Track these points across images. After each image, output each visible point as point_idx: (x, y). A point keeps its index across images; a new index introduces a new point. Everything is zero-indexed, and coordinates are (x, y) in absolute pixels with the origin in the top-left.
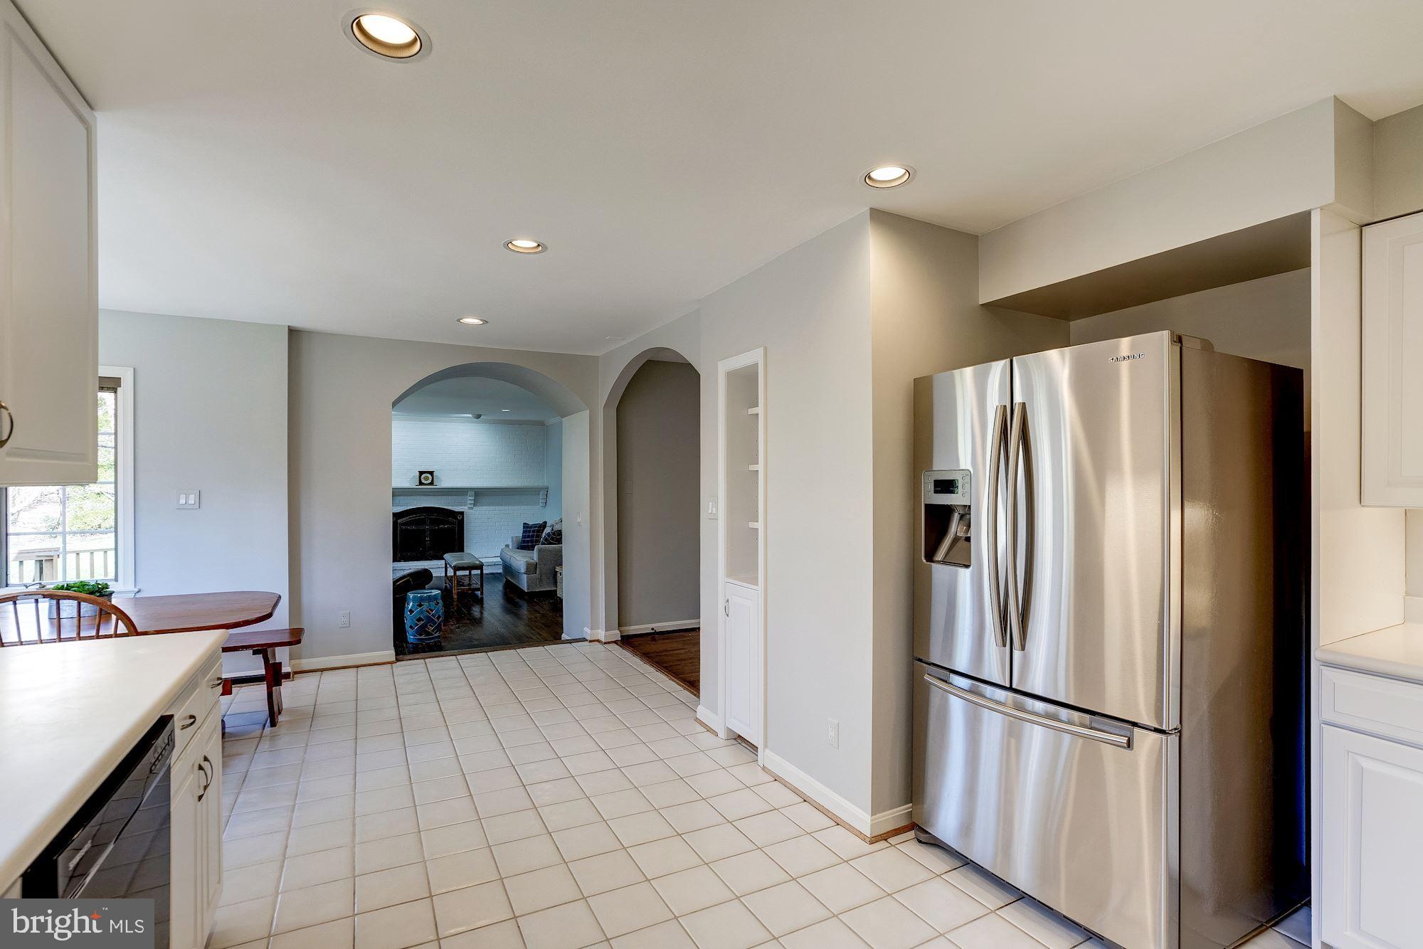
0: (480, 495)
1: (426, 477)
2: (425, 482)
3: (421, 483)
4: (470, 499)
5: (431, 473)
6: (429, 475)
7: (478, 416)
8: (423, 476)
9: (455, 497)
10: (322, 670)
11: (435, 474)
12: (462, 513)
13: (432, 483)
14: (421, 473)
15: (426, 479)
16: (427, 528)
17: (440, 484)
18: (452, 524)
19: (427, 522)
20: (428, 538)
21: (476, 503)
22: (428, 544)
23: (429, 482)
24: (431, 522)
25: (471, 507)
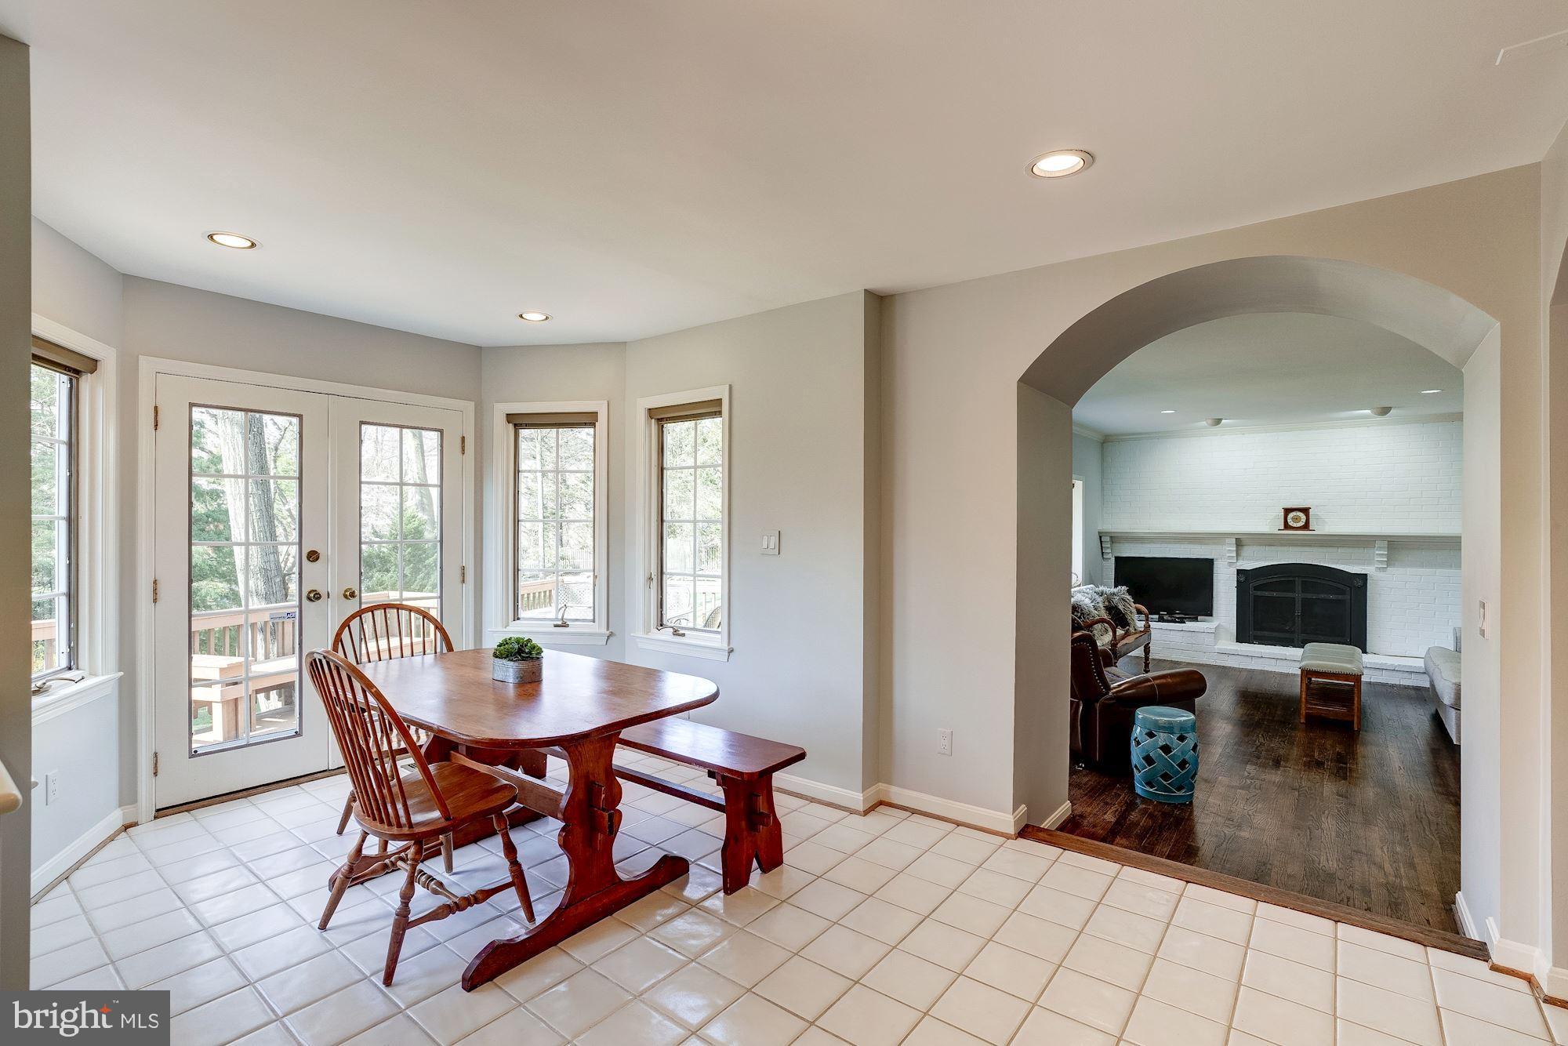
0: (1397, 547)
1: (1296, 518)
2: (1295, 525)
3: (1287, 526)
4: (1380, 553)
5: (1306, 511)
6: (1300, 514)
7: (1385, 411)
8: (1291, 515)
9: (1350, 550)
10: (914, 812)
11: (1311, 512)
12: (1364, 577)
13: (1306, 526)
14: (1287, 511)
15: (1296, 519)
16: (1298, 596)
17: (1320, 528)
18: (1343, 593)
19: (1299, 588)
20: (1298, 613)
21: (1388, 560)
22: (1298, 621)
23: (1301, 524)
24: (1306, 588)
25: (1381, 566)
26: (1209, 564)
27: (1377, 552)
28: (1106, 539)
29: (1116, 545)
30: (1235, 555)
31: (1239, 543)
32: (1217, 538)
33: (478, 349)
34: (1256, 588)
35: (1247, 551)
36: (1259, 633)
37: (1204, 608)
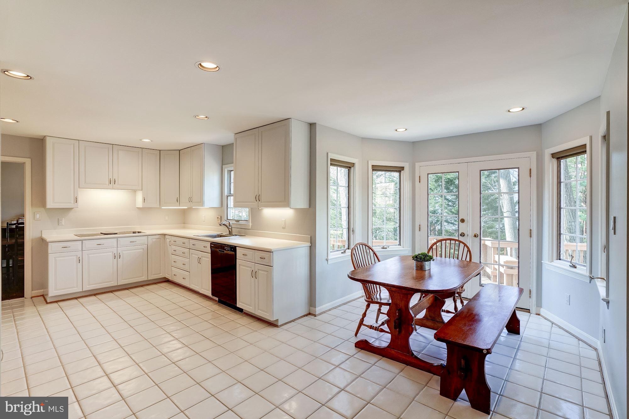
33: (540, 125)
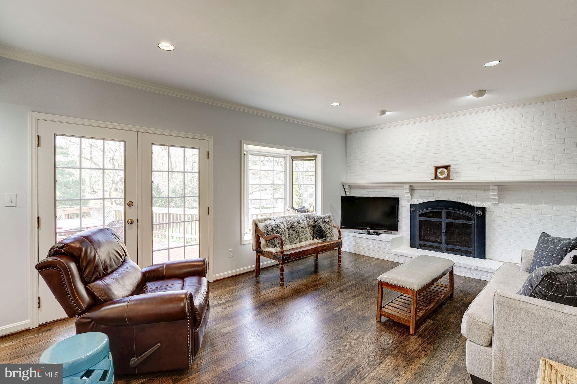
0: (503, 189)
2: (441, 177)
3: (436, 177)
4: (493, 194)
5: (447, 167)
6: (445, 170)
8: (439, 170)
9: (475, 192)
11: (451, 168)
12: (483, 209)
13: (448, 177)
14: (437, 168)
15: (442, 173)
16: (444, 220)
17: (456, 178)
18: (470, 219)
19: (444, 215)
20: (444, 231)
21: (499, 198)
22: (444, 236)
23: (445, 176)
24: (448, 216)
25: (494, 202)
26: (396, 201)
27: (491, 193)
28: (346, 187)
29: (352, 190)
30: (409, 195)
31: (412, 188)
32: (399, 185)
34: (421, 215)
35: (417, 193)
36: (422, 242)
37: (393, 227)
